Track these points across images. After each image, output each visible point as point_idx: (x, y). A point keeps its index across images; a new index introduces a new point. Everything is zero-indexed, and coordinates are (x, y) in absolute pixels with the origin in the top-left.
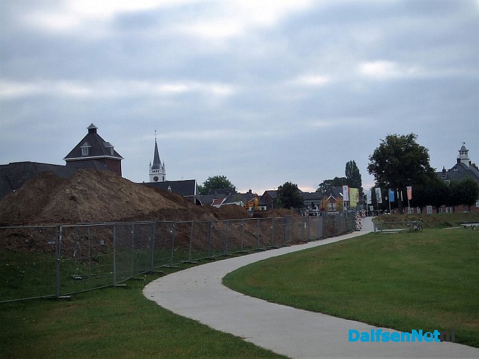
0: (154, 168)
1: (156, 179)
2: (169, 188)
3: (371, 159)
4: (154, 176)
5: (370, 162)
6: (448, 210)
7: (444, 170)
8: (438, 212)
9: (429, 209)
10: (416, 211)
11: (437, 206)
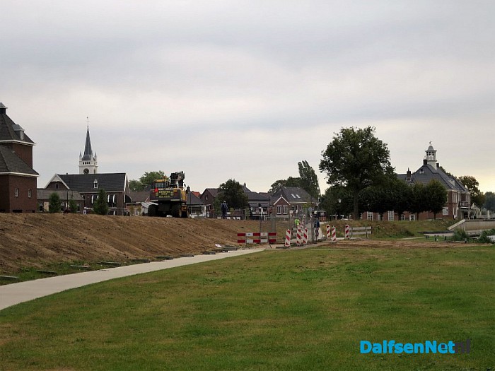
0: (85, 159)
1: (86, 171)
2: (96, 182)
3: (324, 156)
4: (84, 168)
5: (323, 158)
6: (412, 217)
7: (409, 172)
8: (400, 219)
9: (391, 214)
10: (375, 217)
11: (399, 213)
